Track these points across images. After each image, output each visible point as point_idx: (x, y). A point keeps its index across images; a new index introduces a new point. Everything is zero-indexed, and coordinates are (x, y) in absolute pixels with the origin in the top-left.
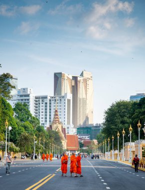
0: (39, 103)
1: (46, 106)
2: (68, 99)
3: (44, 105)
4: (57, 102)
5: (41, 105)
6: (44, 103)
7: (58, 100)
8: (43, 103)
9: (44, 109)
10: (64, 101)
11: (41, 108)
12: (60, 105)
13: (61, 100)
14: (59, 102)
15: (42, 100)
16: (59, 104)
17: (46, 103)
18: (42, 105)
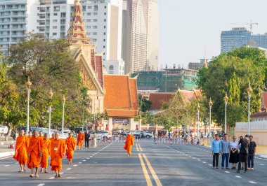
0: (49, 15)
1: (63, 21)
2: (112, 6)
3: (59, 18)
4: (88, 10)
5: (52, 17)
6: (59, 13)
7: (90, 7)
8: (55, 14)
9: (59, 28)
10: (104, 10)
11: (52, 24)
12: (95, 17)
13: (96, 7)
14: (92, 11)
15: (55, 7)
16: (92, 17)
17: (64, 14)
18: (55, 18)
